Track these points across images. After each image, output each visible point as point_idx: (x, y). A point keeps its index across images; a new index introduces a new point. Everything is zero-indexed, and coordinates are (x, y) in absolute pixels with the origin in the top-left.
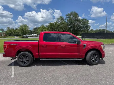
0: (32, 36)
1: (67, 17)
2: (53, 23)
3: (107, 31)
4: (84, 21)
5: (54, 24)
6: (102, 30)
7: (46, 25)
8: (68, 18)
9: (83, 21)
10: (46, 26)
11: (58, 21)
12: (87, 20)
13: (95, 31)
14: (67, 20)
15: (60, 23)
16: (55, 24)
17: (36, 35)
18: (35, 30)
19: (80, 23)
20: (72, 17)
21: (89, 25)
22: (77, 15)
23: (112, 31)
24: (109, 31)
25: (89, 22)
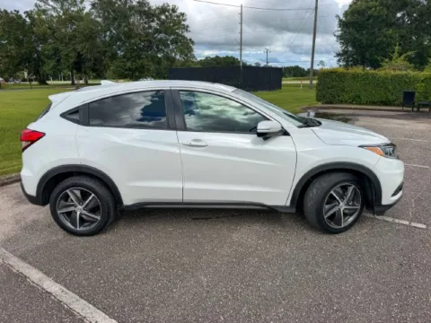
4: (167, 13)
5: (25, 20)
9: (163, 17)
11: (46, 3)
12: (179, 11)
15: (55, 14)
16: (28, 20)
19: (154, 24)
21: (187, 35)
25: (186, 23)
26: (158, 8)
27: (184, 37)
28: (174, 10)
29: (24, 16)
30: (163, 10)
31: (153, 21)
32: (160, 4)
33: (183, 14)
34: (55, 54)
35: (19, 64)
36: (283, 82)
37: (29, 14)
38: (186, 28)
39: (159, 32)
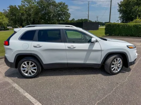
2: (16, 7)
3: (89, 21)
4: (62, 5)
5: (17, 9)
6: (84, 19)
7: (4, 10)
11: (24, 3)
12: (65, 4)
13: (76, 21)
14: (38, 3)
15: (27, 7)
16: (19, 8)
21: (69, 12)
25: (68, 8)
28: (64, 4)
29: (18, 7)
30: (60, 4)
31: (57, 8)
32: (60, 2)
33: (67, 5)
34: (26, 19)
36: (99, 28)
37: (19, 6)
39: (59, 11)
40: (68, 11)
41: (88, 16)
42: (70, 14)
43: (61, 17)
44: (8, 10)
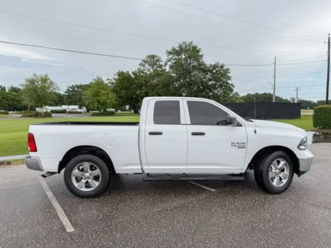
0: (64, 112)
1: (171, 56)
2: (129, 75)
3: (276, 98)
4: (217, 69)
5: (131, 77)
6: (262, 94)
7: (108, 79)
8: (174, 61)
9: (214, 71)
10: (108, 81)
11: (144, 66)
12: (225, 68)
13: (243, 98)
14: (171, 67)
15: (148, 73)
16: (133, 76)
17: (76, 107)
18: (72, 91)
19: (207, 76)
20: (183, 57)
22: (198, 51)
23: (289, 99)
24: (281, 99)
25: (230, 75)
26: (211, 66)
27: (227, 83)
28: (222, 67)
29: (131, 74)
30: (215, 67)
31: (207, 74)
32: (213, 63)
33: (228, 69)
35: (126, 101)
36: (302, 113)
37: (133, 73)
38: (229, 78)
39: (210, 80)
40: (229, 81)
41: (274, 89)
42: (233, 86)
43: (213, 92)
44: (114, 79)
